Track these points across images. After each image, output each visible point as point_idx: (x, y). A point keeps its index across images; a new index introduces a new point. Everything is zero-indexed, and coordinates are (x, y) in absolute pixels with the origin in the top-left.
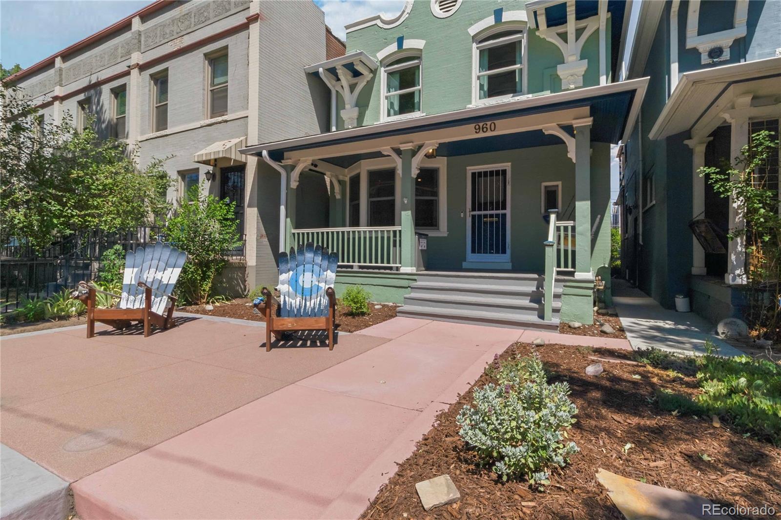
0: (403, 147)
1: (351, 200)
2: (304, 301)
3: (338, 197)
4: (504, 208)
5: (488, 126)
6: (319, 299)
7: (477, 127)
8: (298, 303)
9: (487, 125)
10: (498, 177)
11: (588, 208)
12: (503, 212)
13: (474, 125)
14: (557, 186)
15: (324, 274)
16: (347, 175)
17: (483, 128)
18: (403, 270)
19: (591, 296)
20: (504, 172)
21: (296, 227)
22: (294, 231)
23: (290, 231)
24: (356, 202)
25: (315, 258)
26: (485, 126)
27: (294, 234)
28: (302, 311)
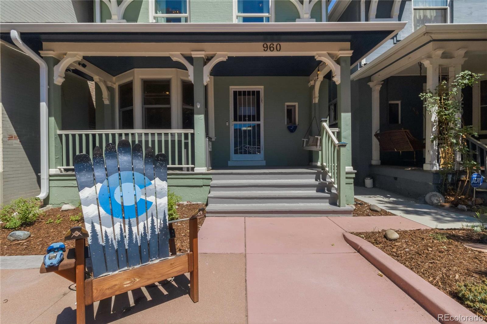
0: (195, 54)
1: (122, 106)
2: (127, 227)
3: (107, 102)
4: (259, 119)
5: (275, 46)
6: (150, 220)
7: (265, 46)
8: (118, 231)
9: (273, 45)
10: (249, 96)
11: (350, 118)
12: (258, 122)
13: (263, 43)
14: (295, 106)
15: (151, 184)
16: (116, 82)
17: (270, 48)
18: (197, 170)
19: (352, 184)
20: (258, 92)
21: (63, 128)
22: (59, 132)
23: (55, 132)
24: (128, 108)
25: (134, 161)
26: (272, 45)
27: (60, 136)
28: (126, 241)
